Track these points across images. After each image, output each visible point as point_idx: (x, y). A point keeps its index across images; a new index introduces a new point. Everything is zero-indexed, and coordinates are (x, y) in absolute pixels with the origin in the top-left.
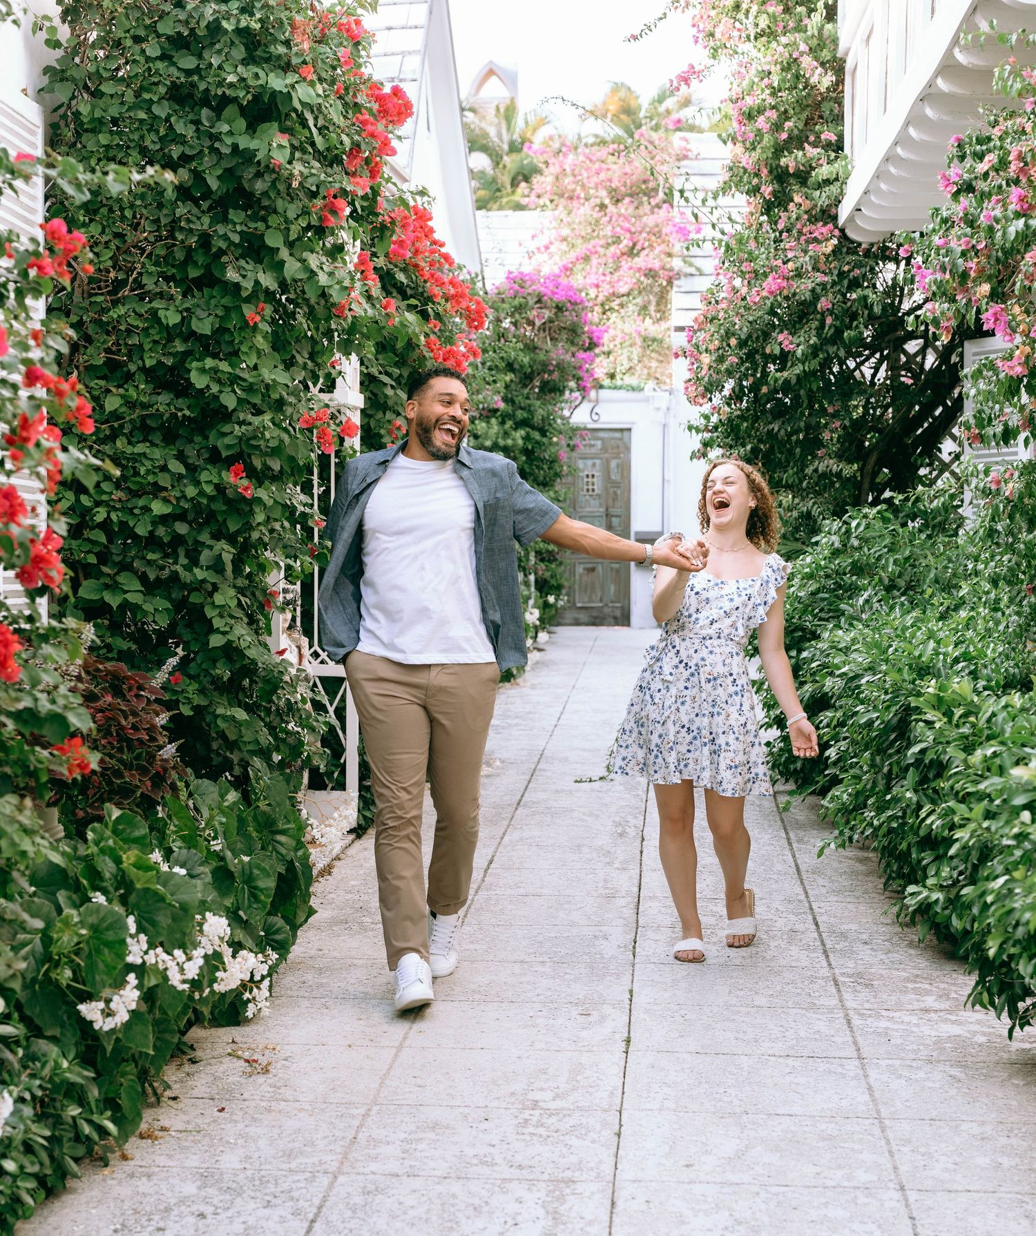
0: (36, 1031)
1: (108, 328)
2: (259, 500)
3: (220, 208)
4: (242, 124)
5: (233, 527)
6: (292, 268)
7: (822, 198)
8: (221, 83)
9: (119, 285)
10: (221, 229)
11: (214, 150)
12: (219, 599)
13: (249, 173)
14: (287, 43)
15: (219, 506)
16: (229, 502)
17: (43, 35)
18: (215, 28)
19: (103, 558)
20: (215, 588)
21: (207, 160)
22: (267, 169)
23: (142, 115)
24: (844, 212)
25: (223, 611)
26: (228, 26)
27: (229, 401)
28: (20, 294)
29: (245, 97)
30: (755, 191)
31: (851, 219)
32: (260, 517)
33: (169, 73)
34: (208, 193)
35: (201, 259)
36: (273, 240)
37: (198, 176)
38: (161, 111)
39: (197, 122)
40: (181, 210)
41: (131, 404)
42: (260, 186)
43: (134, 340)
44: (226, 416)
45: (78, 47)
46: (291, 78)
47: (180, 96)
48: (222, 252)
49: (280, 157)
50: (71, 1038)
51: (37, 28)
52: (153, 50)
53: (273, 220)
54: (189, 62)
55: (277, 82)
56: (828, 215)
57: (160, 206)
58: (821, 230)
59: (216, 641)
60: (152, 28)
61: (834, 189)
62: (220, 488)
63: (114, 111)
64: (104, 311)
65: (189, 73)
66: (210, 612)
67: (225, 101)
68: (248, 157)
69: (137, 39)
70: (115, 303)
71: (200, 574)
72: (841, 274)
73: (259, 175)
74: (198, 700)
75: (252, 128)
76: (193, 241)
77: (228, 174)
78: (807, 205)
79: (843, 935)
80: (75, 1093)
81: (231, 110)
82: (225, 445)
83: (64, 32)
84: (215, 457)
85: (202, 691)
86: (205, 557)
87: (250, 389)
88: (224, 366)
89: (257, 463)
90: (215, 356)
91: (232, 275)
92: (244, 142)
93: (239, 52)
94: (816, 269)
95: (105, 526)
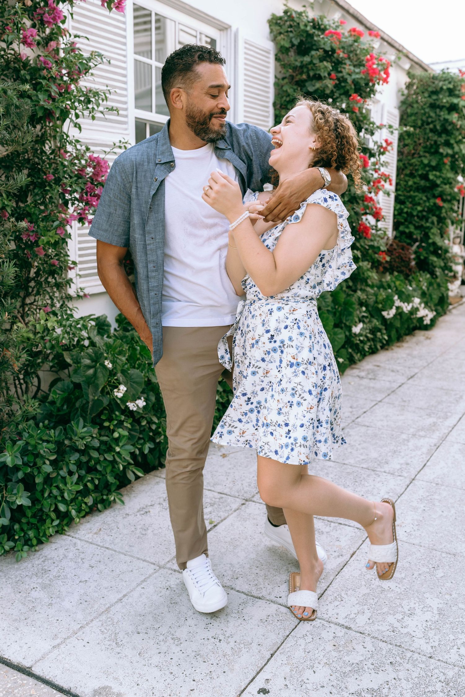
0: (372, 316)
1: (411, 165)
2: (443, 207)
3: (440, 135)
4: (446, 112)
5: (437, 213)
6: (456, 149)
8: (442, 102)
9: (414, 154)
10: (440, 139)
11: (439, 120)
12: (432, 231)
13: (447, 124)
14: (459, 91)
15: (434, 208)
16: (436, 207)
17: (400, 93)
18: (442, 89)
19: (406, 220)
20: (432, 228)
21: (437, 122)
22: (452, 123)
23: (422, 111)
25: (433, 234)
26: (445, 87)
27: (438, 182)
28: (379, 155)
29: (447, 105)
32: (444, 211)
33: (431, 100)
34: (437, 130)
35: (434, 147)
36: (452, 141)
37: (435, 126)
38: (427, 110)
39: (436, 113)
40: (431, 135)
41: (415, 183)
42: (449, 128)
43: (416, 167)
44: (437, 186)
45: (409, 95)
46: (459, 99)
47: (433, 106)
48: (440, 145)
49: (455, 120)
50: (380, 319)
51: (399, 91)
52: (426, 95)
53: (453, 136)
54: (434, 97)
55: (455, 101)
57: (425, 134)
59: (430, 241)
60: (427, 90)
62: (435, 204)
63: (416, 111)
64: (410, 160)
65: (434, 100)
66: (430, 234)
67: (443, 107)
68: (446, 120)
69: (423, 93)
70: (413, 158)
71: (428, 224)
73: (450, 125)
74: (426, 255)
75: (449, 113)
76: (433, 143)
77: (443, 126)
80: (380, 330)
81: (444, 109)
82: (437, 193)
83: (406, 92)
84: (434, 197)
85: (427, 253)
86: (430, 220)
87: (444, 179)
88: (438, 174)
89: (445, 197)
90: (436, 171)
91: (441, 150)
92: (447, 117)
93: (447, 94)
95: (407, 213)
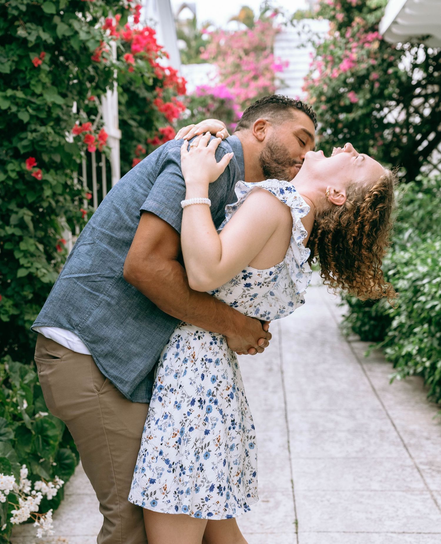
2: (46, 182)
5: (30, 199)
6: (62, 29)
7: (371, 18)
12: (23, 246)
15: (20, 186)
16: (26, 183)
20: (21, 238)
24: (384, 27)
25: (27, 254)
27: (24, 117)
30: (333, 18)
31: (389, 30)
32: (48, 192)
36: (49, 9)
44: (23, 127)
48: (15, 18)
56: (374, 28)
58: (371, 36)
59: (22, 273)
61: (378, 13)
62: (21, 174)
66: (18, 255)
71: (9, 230)
72: (383, 60)
74: (13, 311)
78: (362, 23)
79: (412, 434)
82: (22, 145)
84: (17, 155)
85: (16, 305)
86: (14, 219)
87: (38, 109)
88: (20, 94)
89: (46, 158)
90: (15, 88)
91: (21, 33)
94: (369, 57)
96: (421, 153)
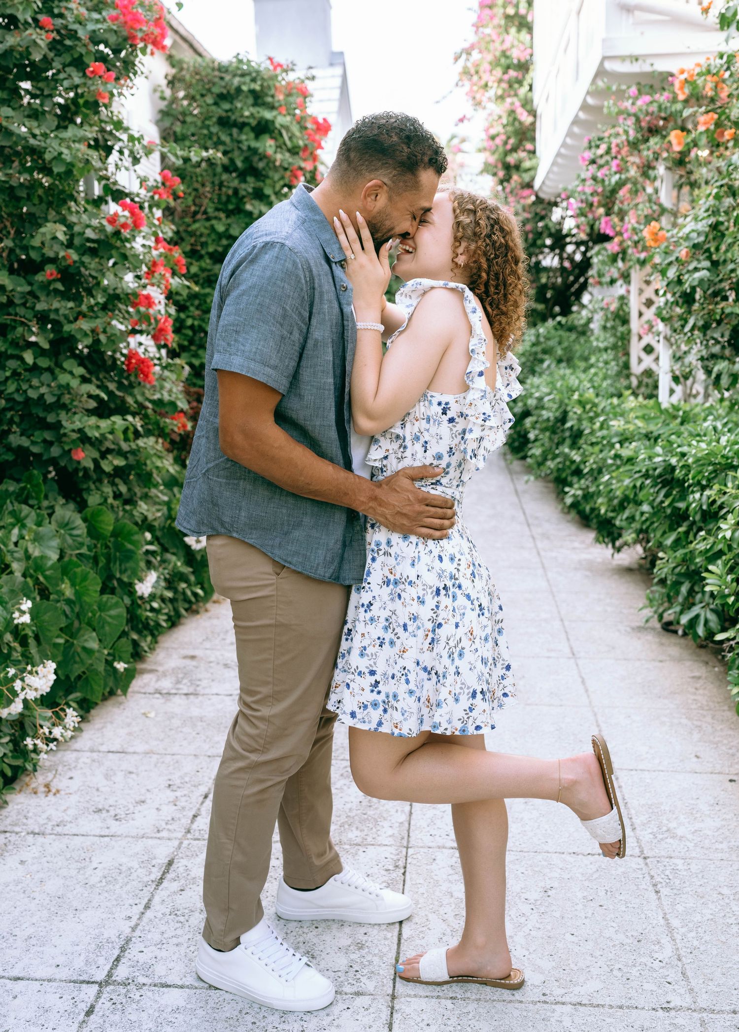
1: (192, 234)
3: (242, 176)
4: (252, 135)
7: (526, 177)
8: (242, 116)
9: (195, 213)
10: (243, 186)
11: (239, 148)
13: (256, 159)
14: (273, 96)
17: (158, 94)
18: (239, 90)
19: (191, 342)
21: (236, 153)
22: (263, 157)
23: (205, 132)
24: (537, 184)
26: (245, 88)
28: (150, 207)
29: (253, 123)
30: (495, 174)
31: (540, 188)
33: (218, 112)
34: (236, 169)
35: (234, 200)
36: (268, 191)
37: (232, 161)
38: (214, 129)
39: (231, 135)
40: (225, 177)
41: (203, 270)
42: (261, 165)
43: (203, 239)
45: (174, 100)
46: (275, 113)
47: (224, 122)
48: (244, 197)
49: (270, 151)
51: (155, 91)
52: (209, 100)
53: (268, 181)
54: (226, 106)
55: (268, 115)
56: (529, 185)
57: (215, 175)
58: (526, 192)
60: (209, 90)
61: (532, 173)
63: (192, 129)
64: (189, 225)
65: (227, 111)
67: (244, 124)
68: (254, 151)
69: (202, 96)
70: (194, 222)
72: (536, 214)
73: (261, 159)
75: (258, 136)
76: (230, 192)
77: (246, 160)
78: (519, 180)
79: (537, 518)
81: (247, 129)
83: (168, 93)
91: (248, 207)
92: (254, 144)
93: (250, 101)
94: (524, 210)
95: (192, 327)
96: (573, 294)
